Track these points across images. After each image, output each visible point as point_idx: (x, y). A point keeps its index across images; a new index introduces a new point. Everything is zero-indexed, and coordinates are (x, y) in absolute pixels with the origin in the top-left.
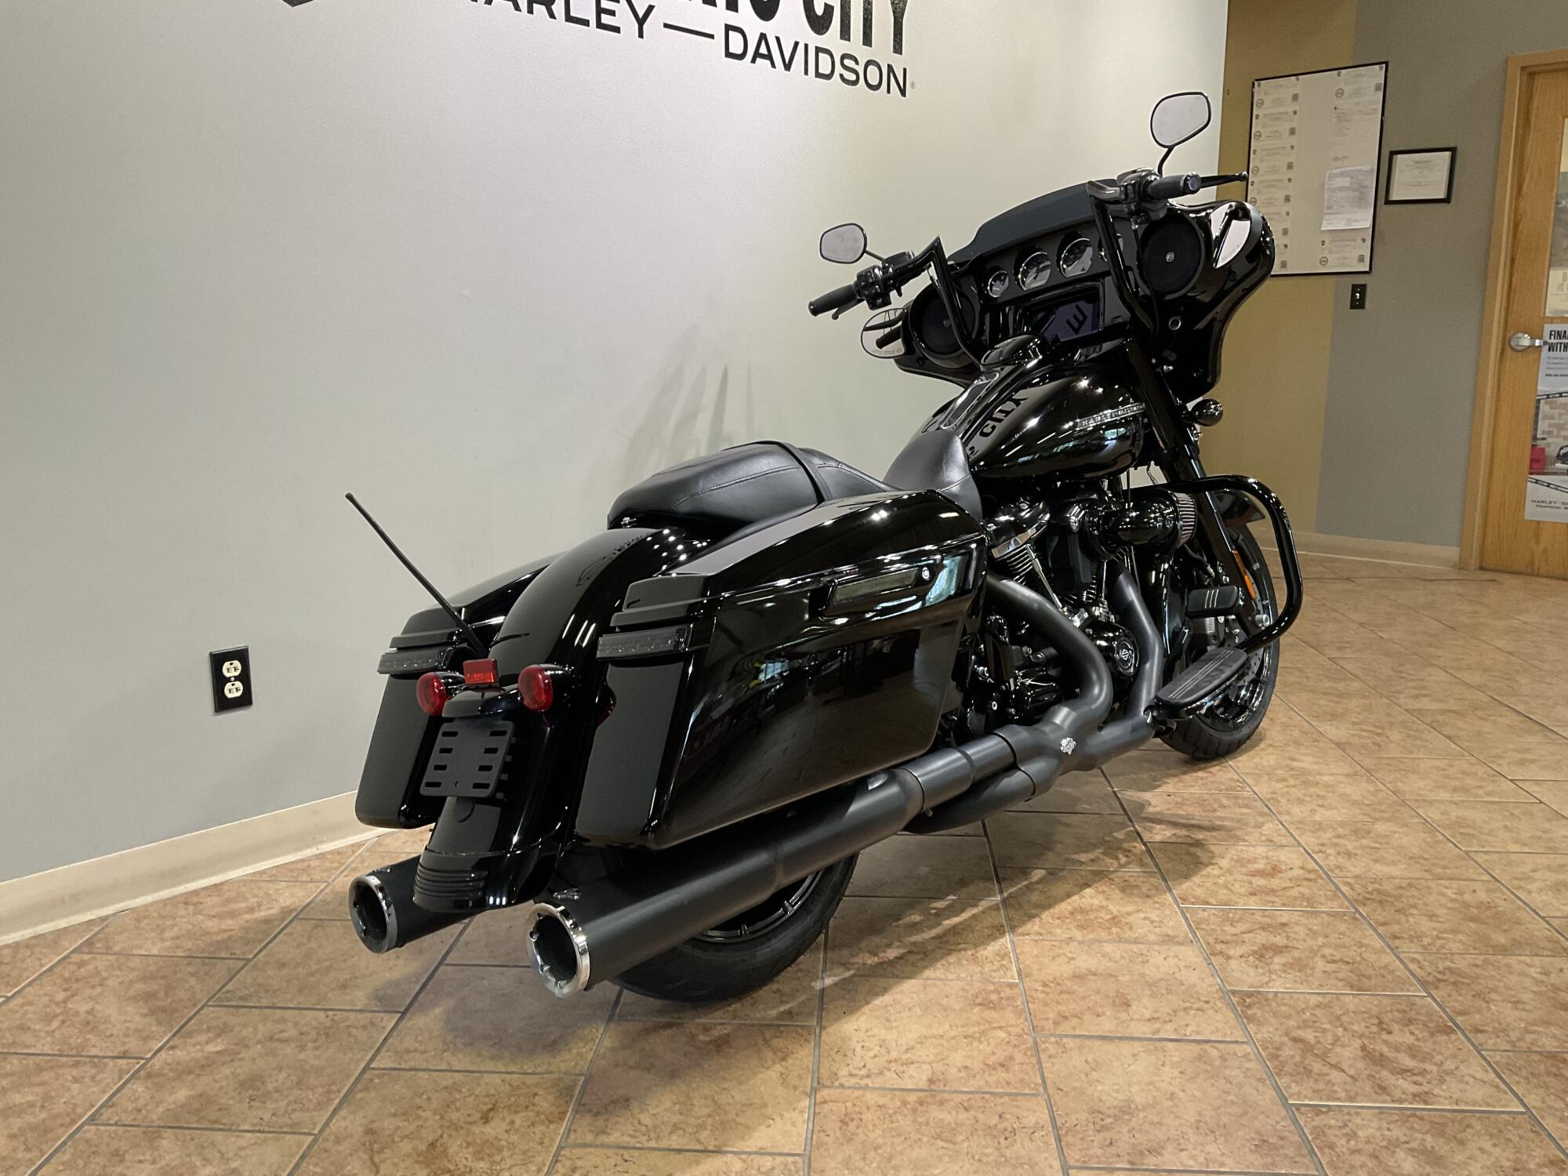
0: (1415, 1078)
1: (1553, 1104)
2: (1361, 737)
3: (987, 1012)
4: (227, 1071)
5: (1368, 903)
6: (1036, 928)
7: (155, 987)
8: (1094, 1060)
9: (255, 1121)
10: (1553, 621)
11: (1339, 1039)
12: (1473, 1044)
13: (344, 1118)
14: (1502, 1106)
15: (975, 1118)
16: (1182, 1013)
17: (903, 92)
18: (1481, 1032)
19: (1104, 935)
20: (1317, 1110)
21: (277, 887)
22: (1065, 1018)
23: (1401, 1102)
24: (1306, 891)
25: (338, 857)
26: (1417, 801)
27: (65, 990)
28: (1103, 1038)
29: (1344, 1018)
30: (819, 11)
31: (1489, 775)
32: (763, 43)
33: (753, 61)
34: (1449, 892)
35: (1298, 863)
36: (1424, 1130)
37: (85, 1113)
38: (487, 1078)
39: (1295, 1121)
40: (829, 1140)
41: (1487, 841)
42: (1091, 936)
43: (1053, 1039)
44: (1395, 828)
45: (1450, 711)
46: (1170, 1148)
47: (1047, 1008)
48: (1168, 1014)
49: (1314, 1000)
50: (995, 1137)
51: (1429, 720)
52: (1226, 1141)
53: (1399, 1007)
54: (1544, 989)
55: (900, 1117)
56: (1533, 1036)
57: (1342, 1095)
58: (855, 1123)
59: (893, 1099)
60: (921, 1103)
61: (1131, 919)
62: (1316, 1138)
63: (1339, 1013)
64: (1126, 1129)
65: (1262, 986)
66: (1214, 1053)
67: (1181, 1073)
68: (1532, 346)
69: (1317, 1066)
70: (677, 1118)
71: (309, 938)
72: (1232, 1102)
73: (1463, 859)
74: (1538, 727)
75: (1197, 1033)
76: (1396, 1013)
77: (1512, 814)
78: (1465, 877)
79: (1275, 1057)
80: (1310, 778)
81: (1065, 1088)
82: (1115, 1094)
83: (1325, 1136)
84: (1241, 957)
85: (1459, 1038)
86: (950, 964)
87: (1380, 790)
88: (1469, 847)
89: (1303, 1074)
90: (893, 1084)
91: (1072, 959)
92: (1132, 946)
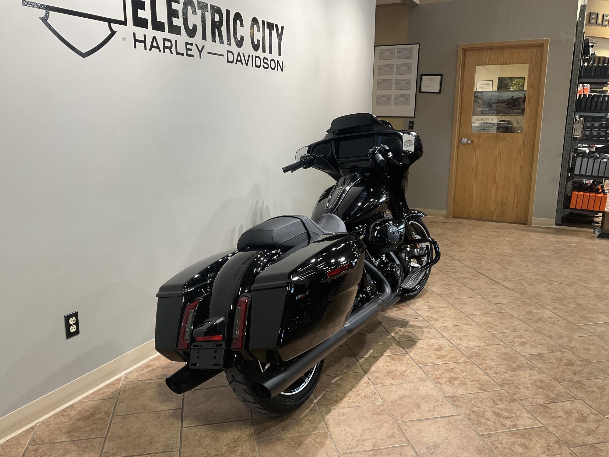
0: (510, 420)
1: (549, 422)
2: (444, 291)
3: (379, 417)
5: (473, 357)
6: (379, 381)
8: (419, 429)
10: (483, 238)
11: (484, 410)
12: (521, 405)
14: (537, 425)
16: (437, 407)
17: (282, 70)
18: (521, 400)
19: (401, 381)
20: (490, 436)
21: (97, 403)
22: (403, 414)
23: (510, 428)
24: (454, 355)
25: (114, 386)
26: (471, 315)
28: (418, 420)
29: (484, 402)
30: (256, 43)
31: (488, 303)
32: (239, 57)
33: (236, 63)
34: (494, 350)
35: (447, 345)
36: (519, 437)
39: (484, 441)
41: (497, 329)
42: (397, 382)
43: (403, 424)
44: (469, 327)
45: (467, 278)
47: (396, 412)
48: (433, 408)
49: (472, 396)
51: (462, 282)
52: (469, 451)
53: (496, 395)
54: (532, 382)
56: (535, 399)
57: (493, 429)
60: (374, 455)
61: (406, 373)
62: (492, 446)
63: (481, 399)
64: (439, 453)
65: (455, 393)
66: (452, 420)
67: (446, 429)
68: (467, 143)
69: (482, 420)
72: (465, 437)
73: (493, 337)
74: (495, 282)
75: (444, 414)
76: (496, 397)
77: (500, 317)
78: (496, 344)
79: (470, 419)
80: (436, 309)
81: (415, 442)
82: (430, 441)
83: (494, 444)
84: (445, 383)
85: (517, 404)
86: (359, 400)
87: (459, 312)
88: (493, 332)
89: (480, 423)
90: (362, 449)
91: (396, 392)
92: (411, 384)
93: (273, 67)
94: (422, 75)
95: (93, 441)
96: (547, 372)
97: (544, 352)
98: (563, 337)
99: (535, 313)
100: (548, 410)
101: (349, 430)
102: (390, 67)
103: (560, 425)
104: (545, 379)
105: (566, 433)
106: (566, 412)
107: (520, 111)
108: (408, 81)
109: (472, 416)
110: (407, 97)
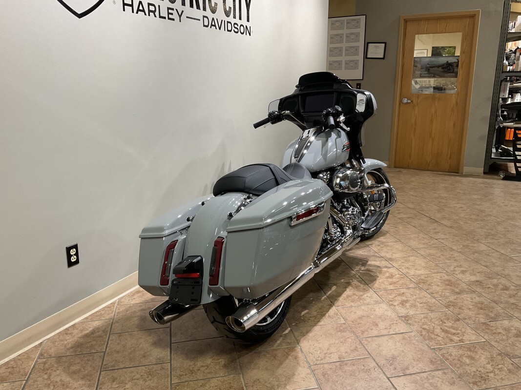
0: (457, 336)
1: (491, 338)
3: (342, 334)
5: (420, 283)
6: (340, 304)
8: (378, 344)
10: (421, 184)
11: (434, 327)
12: (465, 323)
14: (481, 340)
15: (357, 367)
16: (392, 325)
17: (250, 35)
18: (466, 319)
19: (359, 303)
20: (440, 349)
21: (95, 323)
22: (363, 332)
23: (457, 343)
24: (403, 282)
25: (109, 309)
26: (416, 249)
28: (376, 336)
29: (432, 320)
30: (228, 9)
31: (430, 238)
33: (211, 27)
34: (438, 277)
35: (397, 273)
36: (466, 350)
38: (212, 381)
39: (436, 353)
40: (323, 382)
41: (439, 259)
42: (356, 304)
43: (364, 339)
44: (415, 258)
45: (410, 218)
46: (410, 368)
47: (357, 330)
48: (389, 326)
49: (422, 316)
50: (366, 372)
51: (406, 221)
52: (423, 363)
53: (443, 315)
54: (473, 304)
55: (337, 371)
56: (477, 319)
57: (443, 343)
58: (327, 375)
59: (332, 366)
60: (341, 366)
61: (363, 297)
62: (443, 358)
63: (430, 319)
64: (397, 363)
65: (407, 314)
66: (406, 336)
67: (401, 344)
68: (407, 103)
69: (433, 336)
70: (276, 383)
71: (120, 341)
72: (419, 351)
73: (436, 266)
74: (434, 221)
75: (399, 331)
76: (443, 317)
77: (441, 250)
78: (440, 272)
79: (422, 335)
80: (386, 244)
81: (375, 355)
82: (389, 354)
83: (445, 356)
84: (398, 305)
85: (462, 322)
87: (406, 246)
88: (436, 262)
89: (431, 339)
90: (330, 361)
91: (355, 312)
92: (369, 306)
93: (242, 32)
94: (368, 43)
95: (94, 355)
96: (486, 295)
97: (482, 279)
98: (497, 267)
99: (472, 246)
100: (489, 328)
101: (316, 344)
102: (341, 36)
103: (501, 340)
104: (485, 301)
105: (507, 346)
106: (505, 329)
107: (454, 74)
108: (357, 49)
110: (356, 62)
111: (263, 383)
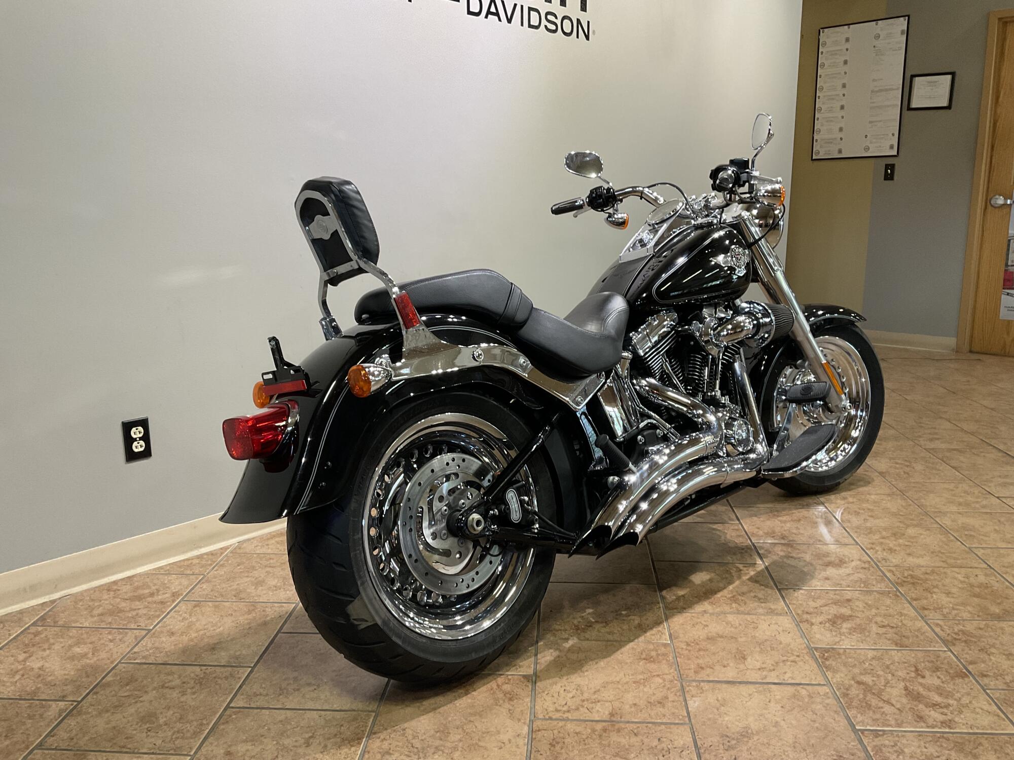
0: (941, 710)
2: (896, 468)
3: (648, 665)
4: (132, 710)
5: (905, 584)
6: (681, 604)
7: (85, 650)
8: (723, 698)
9: (151, 746)
11: (888, 682)
12: (980, 685)
13: (211, 744)
14: (1003, 730)
15: (642, 741)
16: (781, 664)
17: (587, 37)
18: (986, 676)
19: (727, 608)
20: (876, 734)
21: (169, 578)
22: (702, 668)
23: (933, 728)
24: (863, 577)
25: (210, 557)
26: (936, 512)
27: (25, 652)
28: (728, 682)
29: (891, 666)
31: (983, 494)
32: (493, 4)
33: (486, 17)
34: (960, 577)
35: (857, 557)
36: (950, 748)
37: (35, 741)
38: (309, 714)
39: (861, 742)
40: (542, 758)
41: (982, 539)
42: (718, 609)
43: (694, 684)
44: (921, 531)
45: (954, 450)
47: (690, 662)
48: (772, 665)
49: (871, 654)
50: (656, 755)
51: (940, 456)
52: (814, 757)
53: (929, 659)
55: (590, 740)
57: (893, 722)
58: (560, 745)
59: (586, 728)
60: (605, 730)
61: (745, 597)
62: (876, 754)
63: (888, 663)
64: (746, 748)
65: (835, 644)
66: (804, 692)
67: (782, 707)
68: (1005, 205)
69: (874, 702)
70: (438, 742)
71: (190, 615)
72: (817, 728)
73: (968, 553)
75: (792, 678)
76: (927, 663)
77: (999, 521)
78: (969, 566)
79: (845, 695)
80: (863, 497)
81: (703, 720)
82: (737, 723)
83: (881, 752)
84: (820, 623)
85: (971, 681)
86: (623, 630)
87: (910, 505)
88: (972, 544)
89: (865, 707)
90: (585, 717)
91: (707, 626)
92: (746, 616)
93: (568, 30)
94: (913, 76)
95: (127, 633)
109: (854, 691)
111: (410, 737)
